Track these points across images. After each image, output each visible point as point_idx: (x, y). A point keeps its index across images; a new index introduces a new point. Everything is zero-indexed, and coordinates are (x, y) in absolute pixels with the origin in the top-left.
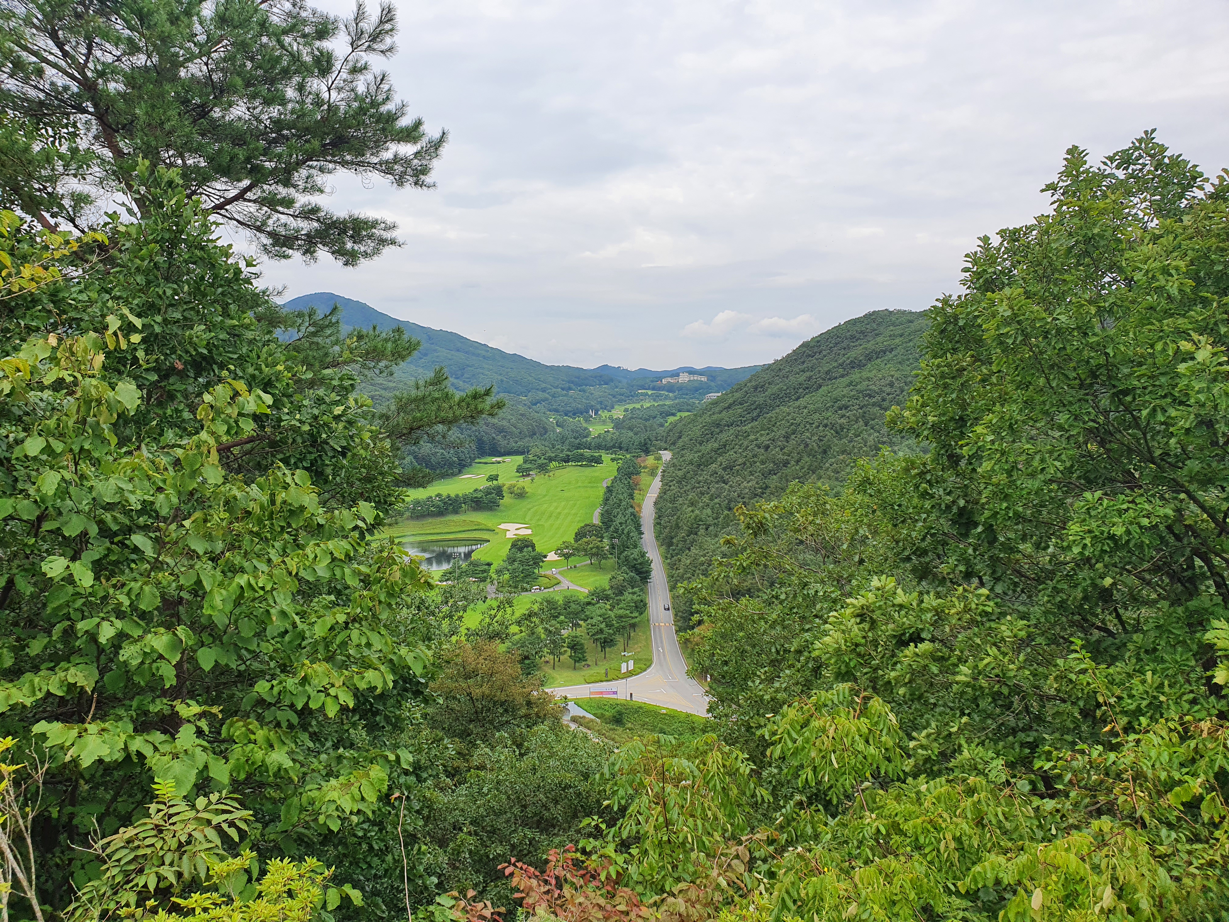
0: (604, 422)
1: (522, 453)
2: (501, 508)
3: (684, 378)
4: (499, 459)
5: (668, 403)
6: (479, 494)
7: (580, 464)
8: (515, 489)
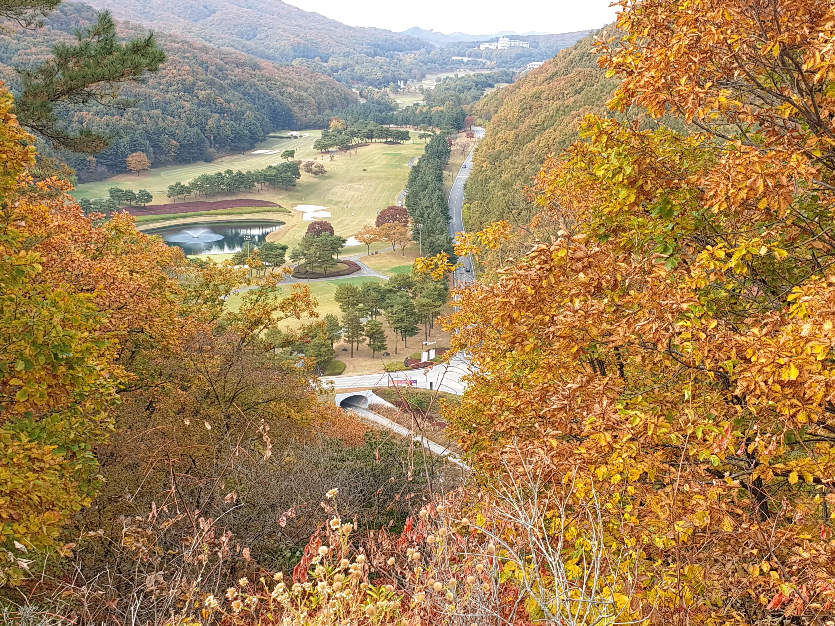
0: (413, 94)
1: (320, 127)
2: (297, 188)
3: (503, 44)
4: (295, 133)
5: (485, 72)
6: (273, 172)
7: (384, 140)
8: (313, 167)
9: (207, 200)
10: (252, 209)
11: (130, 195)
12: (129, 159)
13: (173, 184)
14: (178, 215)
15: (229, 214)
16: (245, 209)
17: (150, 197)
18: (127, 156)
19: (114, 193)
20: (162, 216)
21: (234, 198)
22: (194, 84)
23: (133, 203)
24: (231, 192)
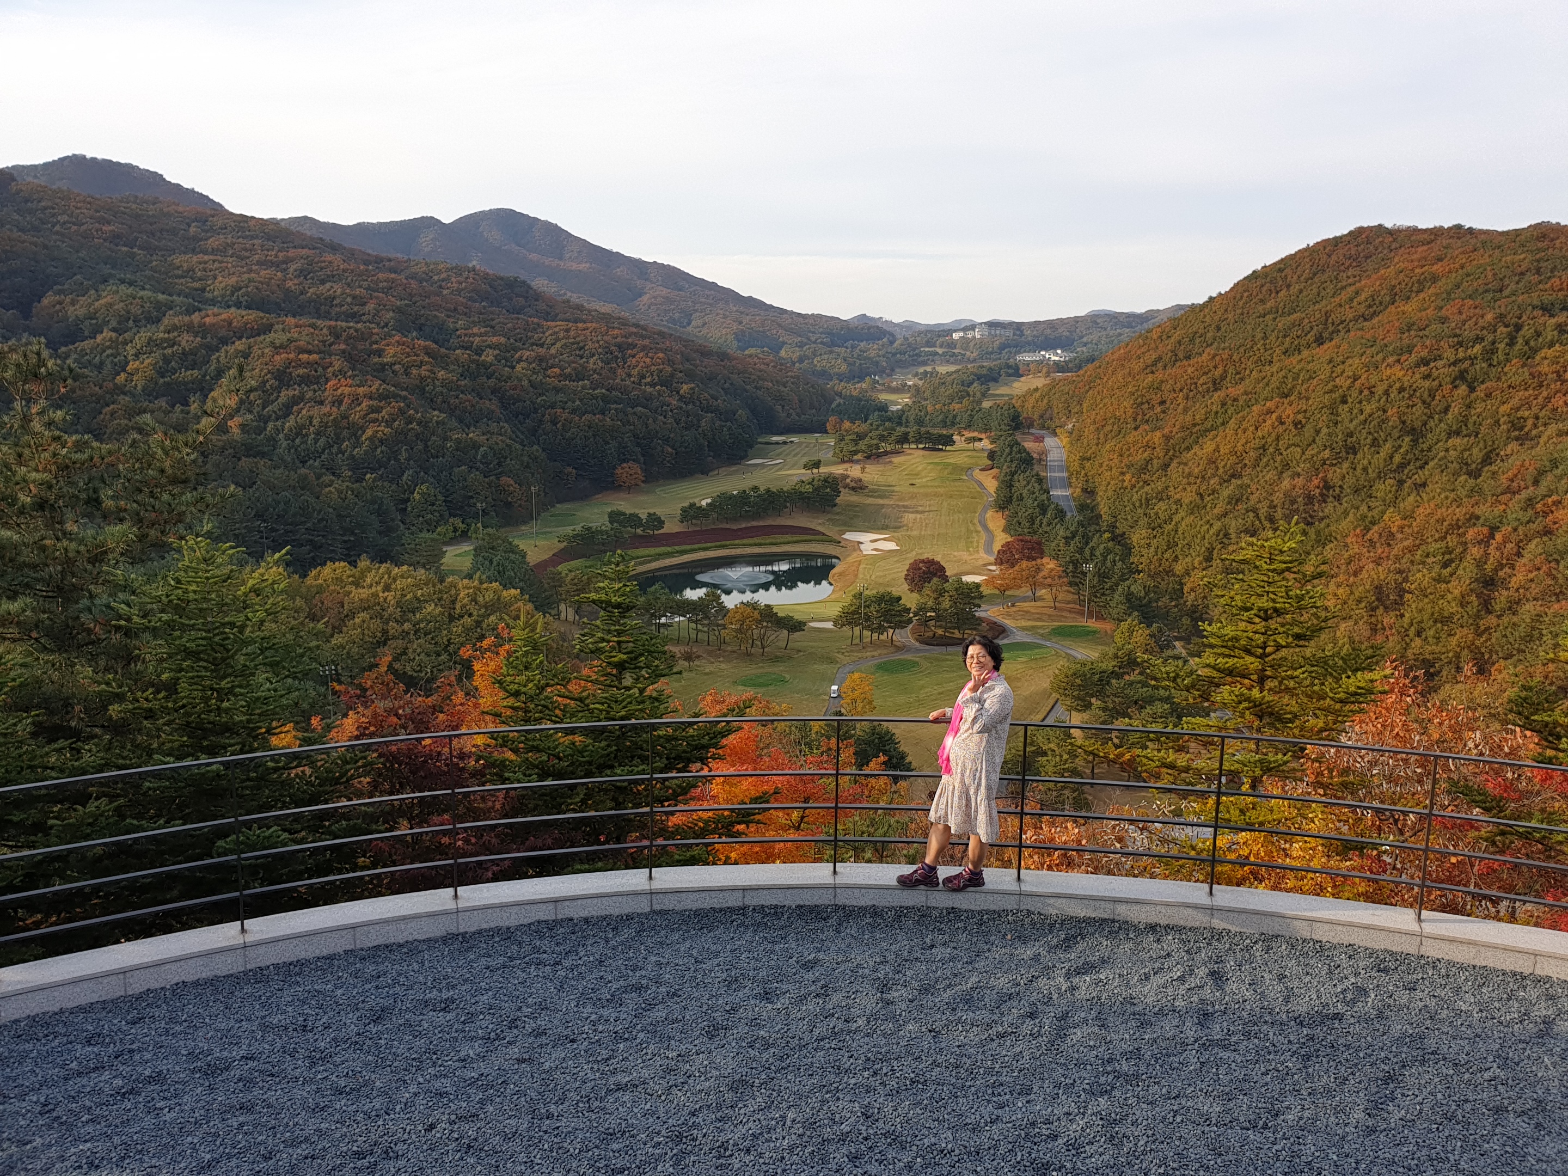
2: (841, 510)
6: (809, 488)
7: (921, 446)
8: (848, 481)
9: (728, 526)
10: (788, 538)
11: (633, 520)
12: (619, 471)
13: (686, 504)
14: (696, 546)
15: (760, 545)
16: (780, 538)
17: (661, 523)
18: (614, 468)
19: (615, 517)
20: (677, 548)
21: (761, 523)
22: (672, 376)
23: (639, 531)
24: (757, 516)
